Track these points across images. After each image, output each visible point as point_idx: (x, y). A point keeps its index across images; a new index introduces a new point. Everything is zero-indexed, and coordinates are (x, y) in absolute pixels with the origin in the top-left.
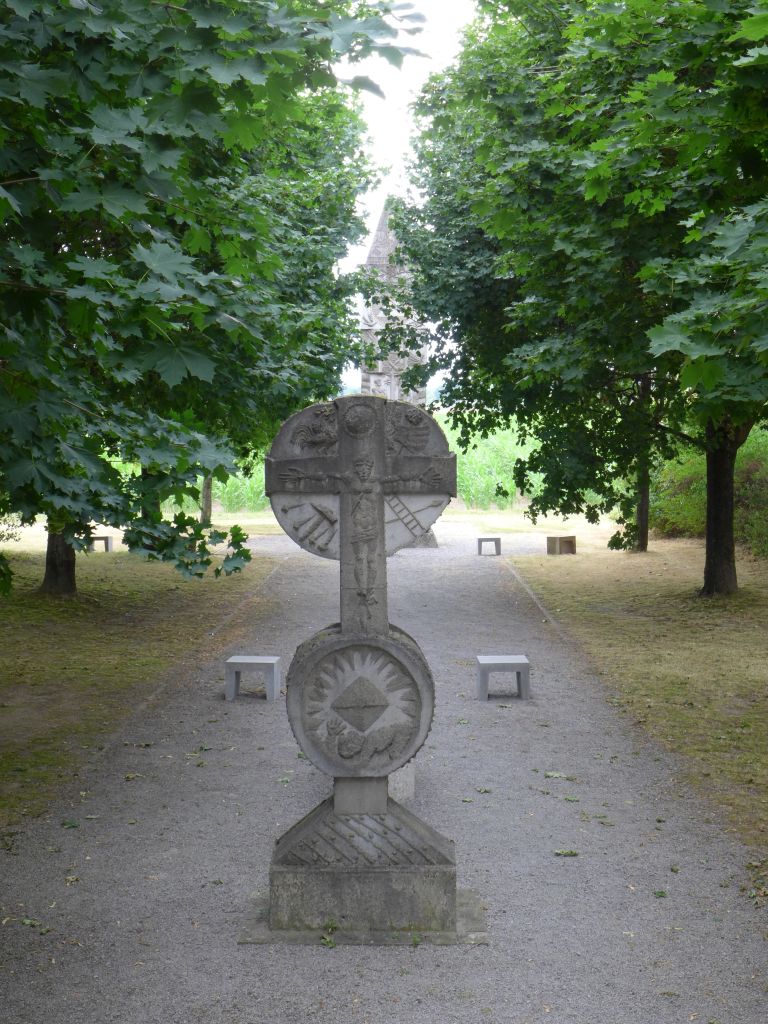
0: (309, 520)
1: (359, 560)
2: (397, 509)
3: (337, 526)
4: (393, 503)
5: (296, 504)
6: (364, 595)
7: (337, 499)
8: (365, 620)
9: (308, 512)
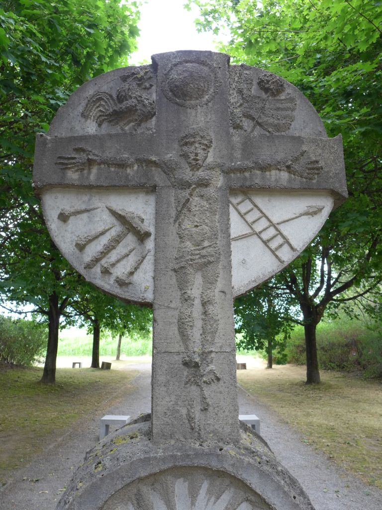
0: (103, 233)
1: (186, 300)
2: (250, 218)
3: (150, 244)
4: (243, 208)
5: (83, 207)
6: (197, 365)
7: (152, 199)
8: (197, 414)
9: (103, 220)
